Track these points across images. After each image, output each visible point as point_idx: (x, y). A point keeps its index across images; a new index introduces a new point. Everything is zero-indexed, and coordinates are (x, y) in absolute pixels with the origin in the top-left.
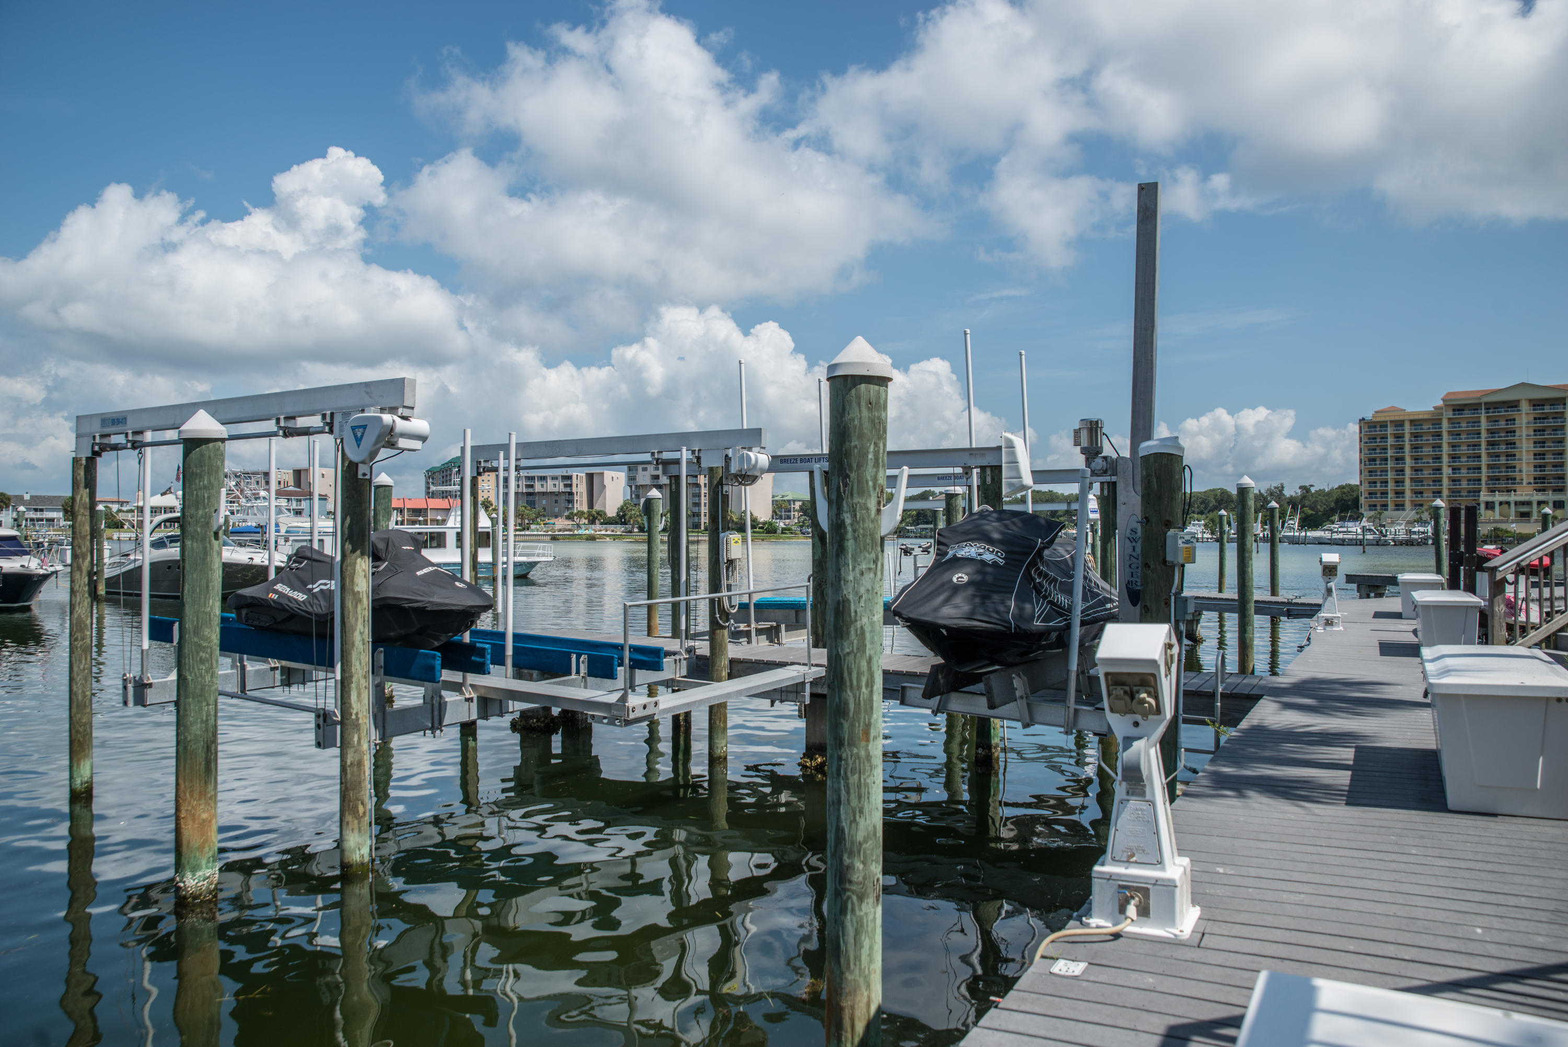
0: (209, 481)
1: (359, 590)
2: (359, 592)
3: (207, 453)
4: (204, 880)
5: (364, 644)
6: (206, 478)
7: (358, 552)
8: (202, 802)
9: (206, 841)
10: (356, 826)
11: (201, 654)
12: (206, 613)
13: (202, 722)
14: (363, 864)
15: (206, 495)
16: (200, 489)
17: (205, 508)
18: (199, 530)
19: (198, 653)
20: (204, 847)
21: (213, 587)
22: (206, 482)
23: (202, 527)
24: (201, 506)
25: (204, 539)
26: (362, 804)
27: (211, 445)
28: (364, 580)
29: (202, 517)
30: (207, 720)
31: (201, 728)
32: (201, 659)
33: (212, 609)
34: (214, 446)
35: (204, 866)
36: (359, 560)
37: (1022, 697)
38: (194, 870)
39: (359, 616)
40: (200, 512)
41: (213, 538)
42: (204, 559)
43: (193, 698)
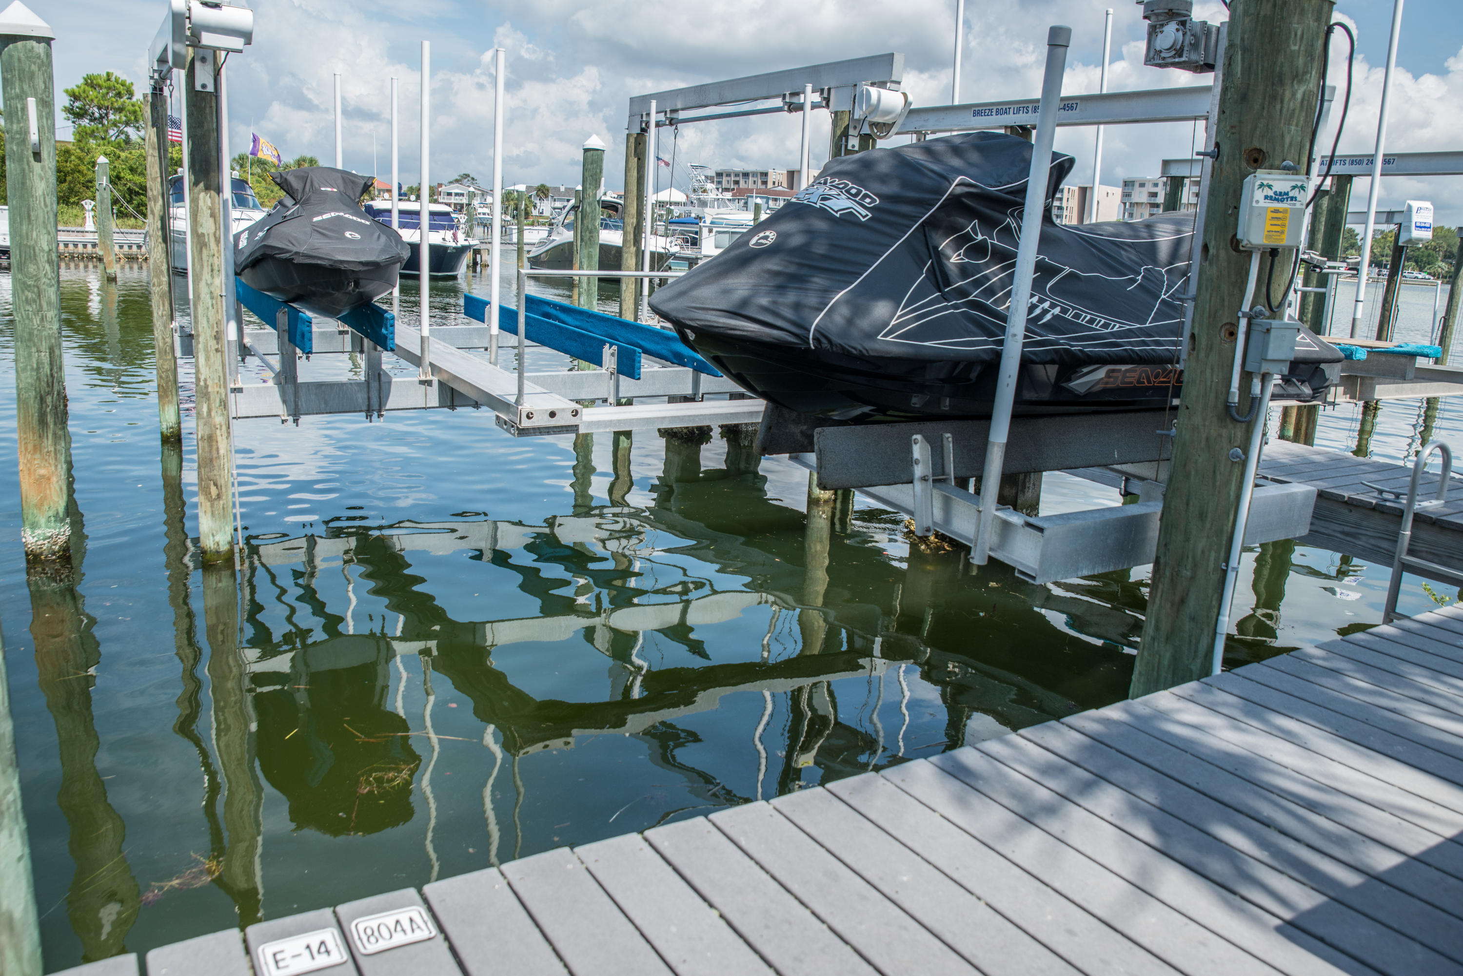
0: (22, 89)
1: (204, 231)
2: (203, 234)
3: (15, 54)
4: (44, 540)
5: (212, 298)
6: (17, 85)
7: (202, 185)
8: (38, 456)
9: (44, 499)
10: (209, 509)
11: (27, 293)
12: (29, 247)
13: (32, 369)
14: (218, 552)
15: (19, 106)
16: (13, 98)
17: (19, 122)
18: (15, 148)
19: (23, 292)
20: (42, 505)
21: (37, 218)
22: (17, 90)
23: (18, 144)
24: (15, 121)
25: (20, 160)
26: (215, 485)
27: (20, 44)
28: (211, 220)
29: (17, 133)
30: (38, 369)
31: (31, 376)
32: (27, 298)
33: (36, 242)
34: (25, 46)
35: (43, 525)
36: (202, 195)
37: (924, 479)
38: (34, 526)
39: (205, 264)
40: (15, 127)
41: (32, 159)
42: (23, 184)
43: (22, 342)
